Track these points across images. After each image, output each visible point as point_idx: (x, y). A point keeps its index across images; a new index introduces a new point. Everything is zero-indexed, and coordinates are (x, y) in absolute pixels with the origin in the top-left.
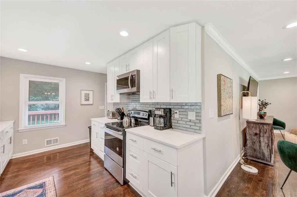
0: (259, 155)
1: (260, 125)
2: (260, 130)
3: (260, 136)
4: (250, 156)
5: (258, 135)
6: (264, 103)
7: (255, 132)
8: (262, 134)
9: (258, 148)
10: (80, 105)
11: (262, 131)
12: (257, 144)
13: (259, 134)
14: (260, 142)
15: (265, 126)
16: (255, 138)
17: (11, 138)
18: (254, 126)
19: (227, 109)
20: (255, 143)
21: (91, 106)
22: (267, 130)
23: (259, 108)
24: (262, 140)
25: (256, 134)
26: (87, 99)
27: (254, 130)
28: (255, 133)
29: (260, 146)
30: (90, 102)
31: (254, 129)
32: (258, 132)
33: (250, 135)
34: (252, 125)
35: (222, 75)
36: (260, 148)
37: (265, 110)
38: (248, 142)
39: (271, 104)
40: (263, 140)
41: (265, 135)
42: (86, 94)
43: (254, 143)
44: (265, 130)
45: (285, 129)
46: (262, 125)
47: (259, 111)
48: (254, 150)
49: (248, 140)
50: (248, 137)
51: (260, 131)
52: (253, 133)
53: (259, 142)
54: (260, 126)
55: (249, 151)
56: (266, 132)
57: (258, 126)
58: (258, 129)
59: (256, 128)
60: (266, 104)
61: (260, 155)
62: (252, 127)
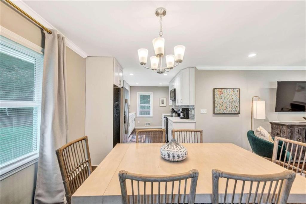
1: (280, 126)
5: (279, 135)
10: (159, 106)
11: (282, 131)
15: (284, 127)
17: (134, 119)
18: (276, 127)
21: (165, 107)
22: (286, 131)
26: (163, 103)
30: (165, 105)
31: (276, 129)
32: (279, 132)
41: (284, 135)
42: (162, 100)
44: (284, 131)
46: (282, 126)
51: (280, 132)
56: (285, 133)
57: (279, 127)
58: (279, 129)
59: (277, 129)
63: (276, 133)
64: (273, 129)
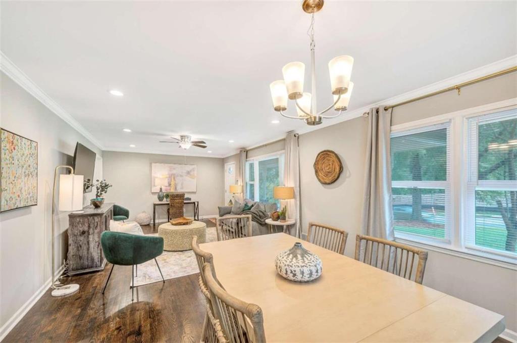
0: (86, 263)
1: (89, 217)
2: (89, 224)
3: (89, 234)
4: (73, 270)
5: (86, 233)
6: (104, 185)
7: (81, 229)
8: (91, 231)
9: (85, 253)
11: (92, 226)
12: (85, 247)
13: (88, 231)
14: (88, 242)
15: (96, 218)
16: (82, 238)
18: (81, 221)
19: (19, 196)
20: (81, 246)
22: (98, 223)
23: (96, 193)
24: (91, 239)
25: (83, 233)
27: (80, 227)
28: (82, 231)
29: (88, 249)
31: (80, 225)
32: (86, 229)
33: (75, 235)
34: (78, 220)
35: (2, 130)
36: (88, 253)
37: (104, 195)
38: (70, 248)
39: (111, 186)
40: (93, 238)
41: (96, 231)
43: (79, 247)
44: (96, 224)
45: (128, 218)
46: (92, 218)
47: (97, 197)
48: (80, 257)
49: (70, 245)
50: (70, 241)
51: (89, 227)
52: (78, 232)
53: (87, 244)
54: (90, 220)
55: (71, 262)
56: (97, 227)
57: (86, 219)
58: (86, 224)
59: (83, 224)
60: (106, 186)
61: (88, 262)
62: (78, 224)
63: (80, 231)
64: (73, 226)
